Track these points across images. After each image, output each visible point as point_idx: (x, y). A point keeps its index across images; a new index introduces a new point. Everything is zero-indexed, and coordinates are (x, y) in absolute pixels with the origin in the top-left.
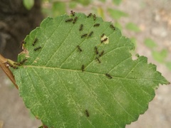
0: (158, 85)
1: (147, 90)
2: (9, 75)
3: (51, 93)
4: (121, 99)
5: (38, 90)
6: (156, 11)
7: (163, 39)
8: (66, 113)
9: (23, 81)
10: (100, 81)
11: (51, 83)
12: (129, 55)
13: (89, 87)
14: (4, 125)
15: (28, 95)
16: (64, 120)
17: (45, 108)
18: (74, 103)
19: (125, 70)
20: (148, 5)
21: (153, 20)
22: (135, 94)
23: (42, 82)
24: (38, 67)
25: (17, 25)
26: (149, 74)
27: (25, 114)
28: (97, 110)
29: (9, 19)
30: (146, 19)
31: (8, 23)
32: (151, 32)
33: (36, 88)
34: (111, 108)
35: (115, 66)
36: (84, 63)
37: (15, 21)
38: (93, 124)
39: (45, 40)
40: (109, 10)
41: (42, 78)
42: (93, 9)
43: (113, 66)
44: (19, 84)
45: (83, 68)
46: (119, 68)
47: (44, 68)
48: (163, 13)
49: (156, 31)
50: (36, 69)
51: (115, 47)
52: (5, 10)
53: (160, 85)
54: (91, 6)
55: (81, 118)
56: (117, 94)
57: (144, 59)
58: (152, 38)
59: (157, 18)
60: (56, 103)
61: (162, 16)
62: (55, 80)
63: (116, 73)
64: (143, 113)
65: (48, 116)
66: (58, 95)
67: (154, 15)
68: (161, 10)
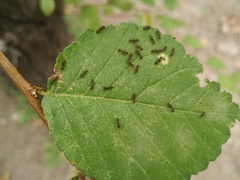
0: (234, 121)
1: (219, 127)
2: (36, 106)
3: (91, 131)
4: (185, 140)
5: (74, 126)
6: (224, 19)
7: (233, 58)
8: (112, 159)
9: (54, 115)
10: (156, 115)
11: (92, 117)
12: (196, 81)
13: (142, 123)
14: (10, 177)
15: (61, 134)
16: (108, 168)
17: (84, 152)
18: (122, 144)
19: (190, 101)
20: (212, 10)
21: (220, 31)
22: (203, 134)
23: (79, 116)
24: (75, 96)
25: (30, 38)
26: (222, 106)
27: (39, 162)
28: (153, 154)
29: (20, 29)
30: (209, 30)
31: (18, 34)
32: (216, 48)
33: (72, 124)
34: (171, 152)
35: (177, 95)
36: (136, 91)
37: (28, 32)
38: (148, 173)
39: (83, 59)
40: (159, 17)
41: (80, 110)
42: (136, 15)
43: (174, 95)
44: (50, 119)
45: (134, 98)
46: (182, 98)
47: (82, 97)
48: (233, 21)
49: (223, 47)
50: (72, 99)
51: (178, 69)
52: (15, 17)
53: (237, 121)
54: (133, 12)
55: (132, 164)
56: (179, 133)
57: (215, 86)
58: (218, 56)
59: (225, 28)
60: (99, 145)
61: (231, 26)
62: (96, 113)
63: (178, 104)
64: (213, 160)
65: (87, 162)
66: (102, 134)
67: (220, 24)
68: (231, 17)
